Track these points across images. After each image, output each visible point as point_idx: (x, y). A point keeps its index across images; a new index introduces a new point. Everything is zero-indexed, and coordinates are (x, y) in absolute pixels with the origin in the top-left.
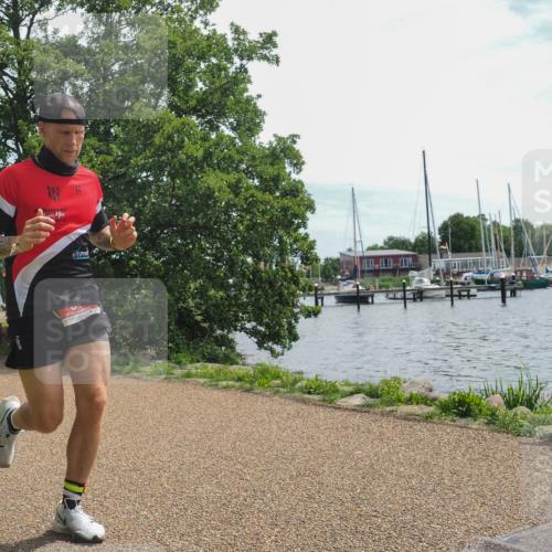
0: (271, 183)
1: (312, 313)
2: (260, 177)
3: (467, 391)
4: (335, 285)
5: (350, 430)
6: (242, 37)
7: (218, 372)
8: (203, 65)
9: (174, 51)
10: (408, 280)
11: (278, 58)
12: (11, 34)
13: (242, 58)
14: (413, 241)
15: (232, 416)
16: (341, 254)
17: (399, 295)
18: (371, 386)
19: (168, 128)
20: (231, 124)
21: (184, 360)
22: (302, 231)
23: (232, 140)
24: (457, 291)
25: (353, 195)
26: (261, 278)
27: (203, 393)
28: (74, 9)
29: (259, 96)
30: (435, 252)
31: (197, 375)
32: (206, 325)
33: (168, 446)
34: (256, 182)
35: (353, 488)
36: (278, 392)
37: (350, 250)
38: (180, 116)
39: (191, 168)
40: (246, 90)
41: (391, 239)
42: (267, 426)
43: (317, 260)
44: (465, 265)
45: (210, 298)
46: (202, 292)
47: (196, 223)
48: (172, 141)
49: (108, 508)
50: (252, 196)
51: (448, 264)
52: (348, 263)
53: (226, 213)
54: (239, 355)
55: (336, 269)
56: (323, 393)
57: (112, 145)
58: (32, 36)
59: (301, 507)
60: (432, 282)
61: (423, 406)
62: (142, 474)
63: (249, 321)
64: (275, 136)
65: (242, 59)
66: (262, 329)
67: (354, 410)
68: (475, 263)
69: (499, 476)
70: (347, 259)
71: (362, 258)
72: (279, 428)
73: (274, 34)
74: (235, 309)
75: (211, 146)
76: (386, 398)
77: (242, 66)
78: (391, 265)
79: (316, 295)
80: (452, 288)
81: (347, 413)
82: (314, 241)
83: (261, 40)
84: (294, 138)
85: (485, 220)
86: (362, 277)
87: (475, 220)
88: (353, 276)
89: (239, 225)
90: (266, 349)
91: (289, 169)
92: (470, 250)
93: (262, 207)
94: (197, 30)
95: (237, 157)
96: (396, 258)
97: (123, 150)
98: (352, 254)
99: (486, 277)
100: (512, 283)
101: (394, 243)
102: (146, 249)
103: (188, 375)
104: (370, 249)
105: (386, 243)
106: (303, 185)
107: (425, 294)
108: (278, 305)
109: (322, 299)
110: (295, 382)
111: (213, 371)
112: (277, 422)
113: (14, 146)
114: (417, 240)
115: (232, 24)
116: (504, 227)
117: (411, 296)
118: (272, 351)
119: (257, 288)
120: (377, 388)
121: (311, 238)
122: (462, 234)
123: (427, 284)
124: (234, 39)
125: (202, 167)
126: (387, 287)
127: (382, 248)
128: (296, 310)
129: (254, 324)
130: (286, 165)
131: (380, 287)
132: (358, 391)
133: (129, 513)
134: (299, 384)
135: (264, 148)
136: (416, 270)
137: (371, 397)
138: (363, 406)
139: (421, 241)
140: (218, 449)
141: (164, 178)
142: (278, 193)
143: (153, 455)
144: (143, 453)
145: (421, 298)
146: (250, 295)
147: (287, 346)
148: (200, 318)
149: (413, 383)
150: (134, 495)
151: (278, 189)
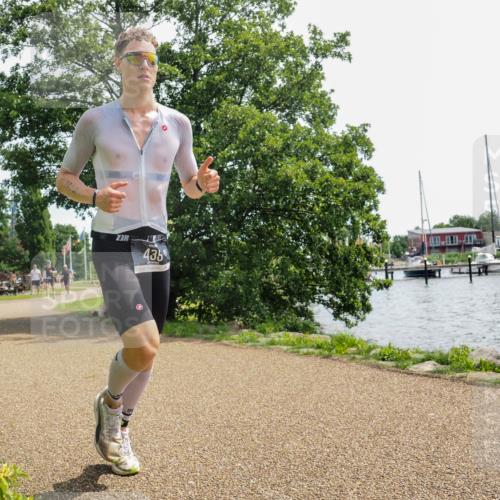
0: (345, 170)
1: (384, 285)
2: (334, 164)
4: (403, 260)
5: (423, 394)
6: (318, 37)
7: (299, 340)
8: (281, 65)
9: (257, 54)
10: (472, 255)
11: (350, 55)
14: (477, 219)
15: (313, 379)
16: (409, 232)
17: (465, 269)
18: (441, 354)
19: (251, 124)
20: (307, 116)
21: (267, 329)
22: (374, 212)
23: (309, 131)
25: (420, 177)
26: (337, 256)
27: (286, 359)
28: (168, 19)
29: (333, 91)
31: (279, 343)
32: (287, 298)
33: (257, 406)
34: (331, 168)
35: (428, 447)
36: (354, 358)
37: (417, 228)
38: (261, 111)
39: (271, 158)
40: (319, 86)
41: (456, 217)
42: (345, 390)
43: (388, 238)
45: (290, 273)
46: (283, 268)
47: (277, 206)
48: (254, 135)
49: (207, 460)
50: (327, 181)
52: (416, 240)
53: (304, 197)
54: (318, 325)
55: (404, 246)
56: (396, 360)
57: (202, 139)
59: (379, 463)
60: (496, 257)
62: (235, 430)
63: (326, 294)
64: (347, 126)
65: (317, 57)
66: (338, 301)
67: (426, 376)
70: (414, 236)
71: (428, 236)
72: (356, 391)
73: (348, 34)
74: (312, 283)
75: (288, 139)
76: (454, 365)
77: (317, 63)
78: (457, 242)
79: (386, 270)
81: (419, 378)
82: (385, 221)
83: (335, 39)
84: (365, 127)
86: (429, 253)
88: (421, 252)
89: (315, 207)
90: (341, 319)
91: (360, 156)
93: (336, 191)
94: (276, 34)
95: (313, 147)
96: (461, 235)
97: (211, 143)
98: (417, 232)
101: (460, 221)
102: (233, 230)
103: (272, 343)
104: (436, 227)
105: (451, 221)
106: (373, 171)
107: (490, 268)
108: (353, 279)
109: (392, 273)
110: (370, 349)
111: (294, 340)
112: (355, 386)
114: (482, 218)
117: (477, 270)
118: (347, 322)
119: (334, 263)
120: (447, 355)
121: (382, 218)
123: (490, 258)
124: (312, 38)
125: (281, 157)
126: (453, 262)
127: (448, 226)
128: (368, 284)
129: (330, 296)
130: (358, 153)
131: (447, 262)
132: (429, 358)
134: (373, 352)
135: (338, 137)
136: (480, 246)
137: (442, 363)
138: (435, 372)
139: (484, 219)
140: (302, 409)
141: (248, 167)
142: (351, 178)
143: (244, 414)
144: (235, 412)
145: (486, 272)
146: (327, 270)
147: (361, 317)
148: (281, 291)
149: (481, 351)
150: (229, 449)
151: (350, 174)
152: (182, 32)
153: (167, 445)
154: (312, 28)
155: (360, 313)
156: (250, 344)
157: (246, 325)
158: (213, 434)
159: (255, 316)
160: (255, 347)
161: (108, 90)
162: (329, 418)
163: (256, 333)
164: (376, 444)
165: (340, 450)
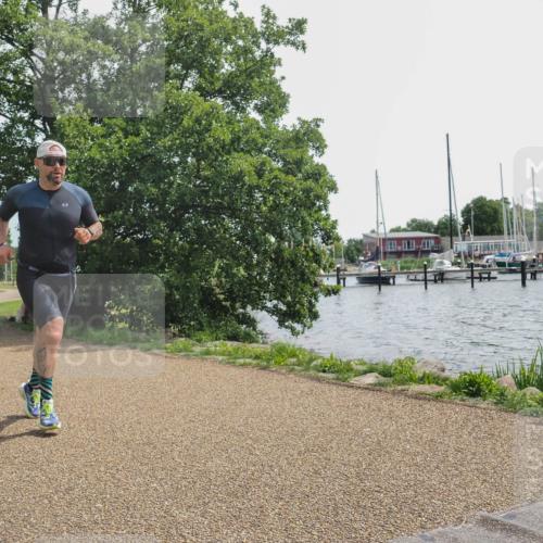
0: (294, 166)
1: (332, 292)
2: (284, 160)
3: (478, 371)
4: (357, 265)
5: (361, 408)
6: (271, 21)
7: (236, 350)
8: (229, 48)
9: (201, 34)
10: (428, 261)
11: (304, 44)
12: (40, 14)
13: (268, 42)
15: (246, 393)
17: (421, 276)
18: (384, 366)
19: (197, 112)
20: (256, 105)
21: (204, 338)
22: (323, 212)
23: (257, 122)
24: (478, 273)
25: (377, 177)
26: (283, 258)
27: (220, 370)
29: (283, 78)
30: (457, 235)
31: (215, 353)
32: (228, 304)
33: (182, 421)
34: (280, 165)
35: (359, 465)
36: (292, 370)
37: (373, 232)
38: (205, 99)
39: (217, 151)
40: (273, 73)
41: (414, 221)
42: (279, 403)
43: (339, 239)
44: (487, 247)
45: (235, 275)
46: (226, 270)
47: (220, 204)
48: (200, 124)
49: (119, 480)
50: (276, 177)
51: (470, 247)
52: (371, 244)
53: (249, 194)
54: (260, 334)
55: (358, 251)
56: (337, 372)
57: (142, 127)
58: (60, 16)
59: (305, 483)
60: (453, 264)
61: (434, 386)
62: (155, 447)
63: (270, 300)
64: (299, 119)
66: (284, 308)
67: (366, 388)
68: (497, 246)
69: (503, 454)
70: (370, 240)
71: (384, 240)
72: (292, 405)
73: (304, 21)
74: (256, 288)
76: (397, 377)
77: (268, 50)
78: (414, 247)
79: (338, 276)
80: (472, 271)
81: (359, 391)
82: (336, 221)
83: (290, 25)
84: (317, 122)
85: (508, 203)
86: (384, 258)
87: (498, 203)
88: (375, 257)
89: (262, 206)
90: (286, 327)
91: (311, 152)
92: (492, 233)
93: (285, 189)
95: (261, 141)
96: (418, 240)
98: (374, 235)
99: (506, 259)
100: (533, 266)
101: (418, 225)
103: (208, 353)
104: (393, 231)
105: (409, 225)
106: (325, 168)
107: (446, 276)
108: (300, 283)
109: (344, 279)
111: (230, 349)
112: (291, 399)
113: (41, 126)
114: (439, 222)
115: (264, 6)
116: (527, 211)
117: (433, 278)
118: (293, 330)
119: (279, 267)
120: (390, 367)
121: (333, 218)
122: (485, 218)
123: (447, 265)
124: (264, 22)
125: (229, 151)
126: (409, 268)
127: (405, 230)
128: (315, 290)
129: (275, 302)
130: (309, 149)
131: (402, 268)
132: (371, 371)
133: (139, 485)
134: (315, 363)
135: (287, 131)
136: (438, 252)
137: (385, 376)
138: (375, 385)
139: (444, 223)
140: (231, 424)
141: (189, 159)
142: (300, 175)
143: (167, 430)
144: (157, 428)
145: (442, 280)
146: (272, 274)
147: (308, 324)
148: (222, 297)
149: (426, 363)
150: (145, 468)
151: (300, 171)
152: (120, 6)
153: (77, 464)
154: (266, 10)
155: (307, 321)
156: (182, 354)
157: (182, 333)
158: (130, 452)
159: (192, 323)
160: (188, 357)
161: (32, 68)
162: (259, 433)
163: (191, 342)
164: (304, 462)
165: (266, 468)
